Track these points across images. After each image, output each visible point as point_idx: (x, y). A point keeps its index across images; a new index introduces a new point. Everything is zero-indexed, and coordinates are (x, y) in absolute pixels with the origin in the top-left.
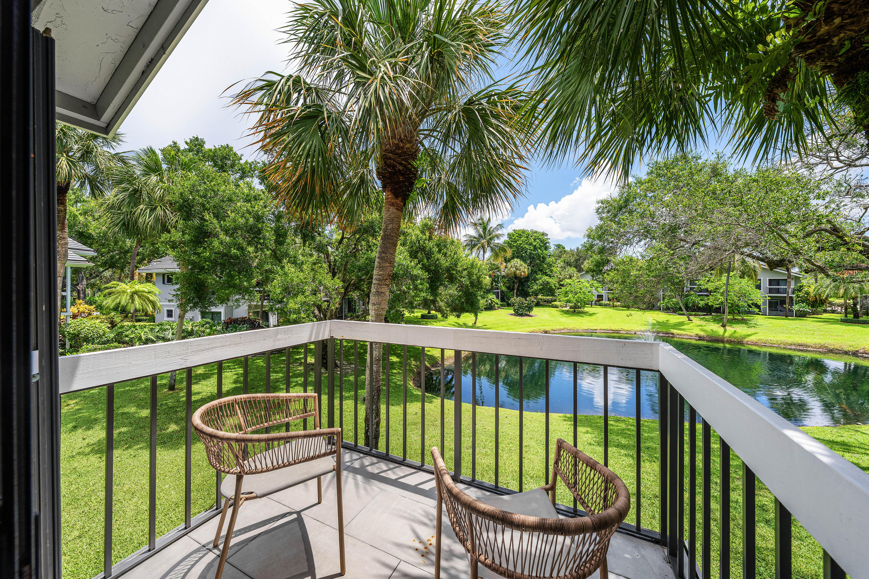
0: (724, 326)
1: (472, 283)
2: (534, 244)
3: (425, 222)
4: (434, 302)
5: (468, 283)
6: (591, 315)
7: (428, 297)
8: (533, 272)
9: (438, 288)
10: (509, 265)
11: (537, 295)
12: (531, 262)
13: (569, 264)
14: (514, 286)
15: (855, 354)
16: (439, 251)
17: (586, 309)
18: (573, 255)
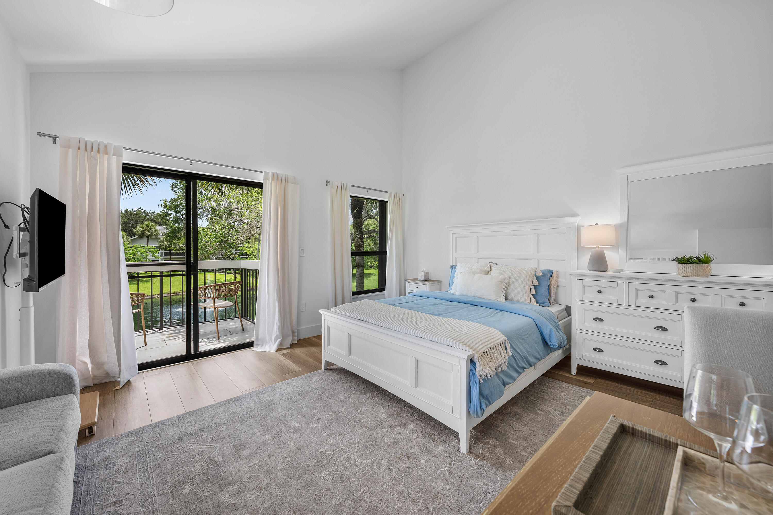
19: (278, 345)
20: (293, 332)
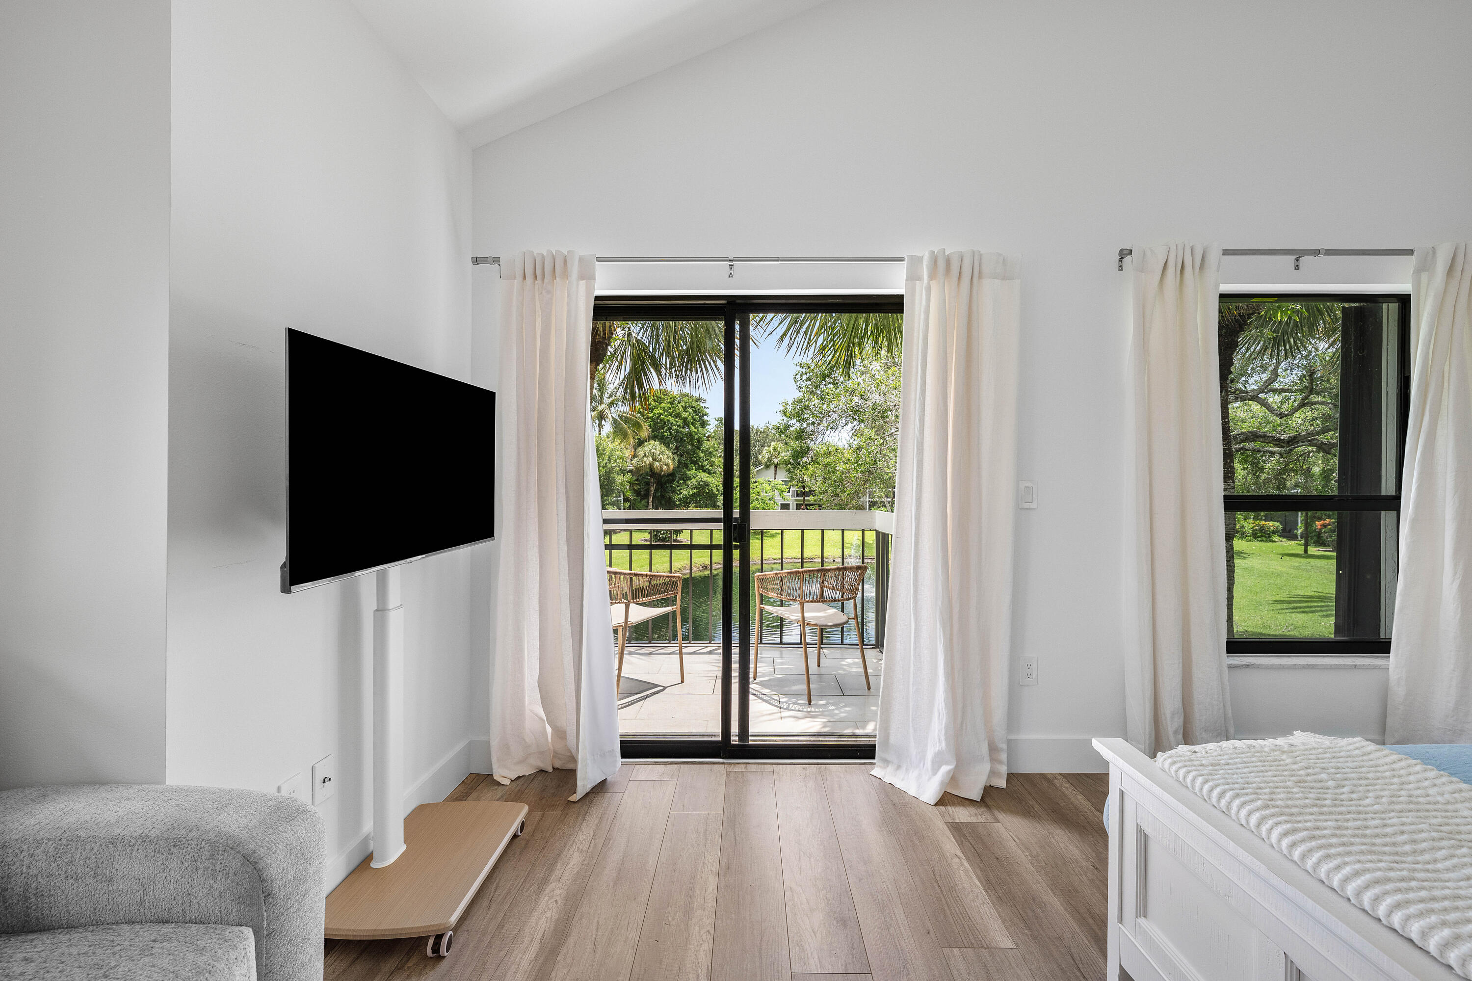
2: (684, 415)
6: (773, 536)
8: (682, 465)
10: (641, 452)
11: (687, 505)
12: (677, 448)
14: (648, 491)
19: (942, 782)
20: (993, 749)
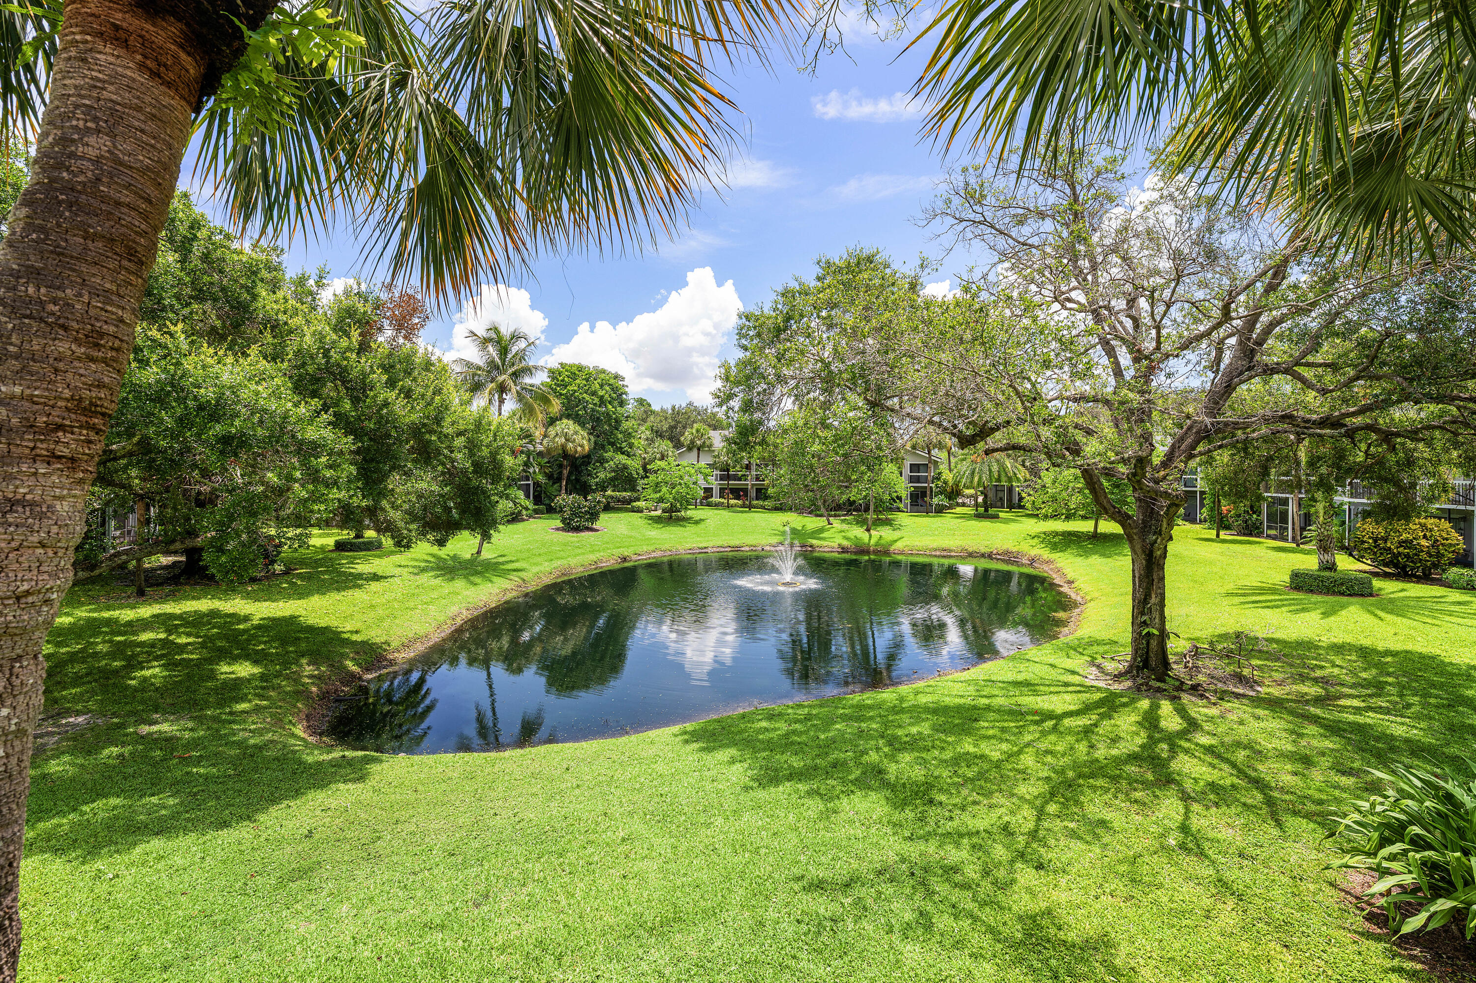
0: (868, 530)
1: (477, 466)
2: (601, 393)
3: (346, 303)
4: (372, 512)
5: (468, 465)
6: (697, 522)
7: (355, 501)
8: (598, 447)
9: (385, 476)
10: (552, 431)
11: (604, 489)
12: (593, 428)
13: (659, 434)
14: (561, 473)
15: (990, 556)
16: (391, 383)
17: (689, 513)
18: (666, 418)
